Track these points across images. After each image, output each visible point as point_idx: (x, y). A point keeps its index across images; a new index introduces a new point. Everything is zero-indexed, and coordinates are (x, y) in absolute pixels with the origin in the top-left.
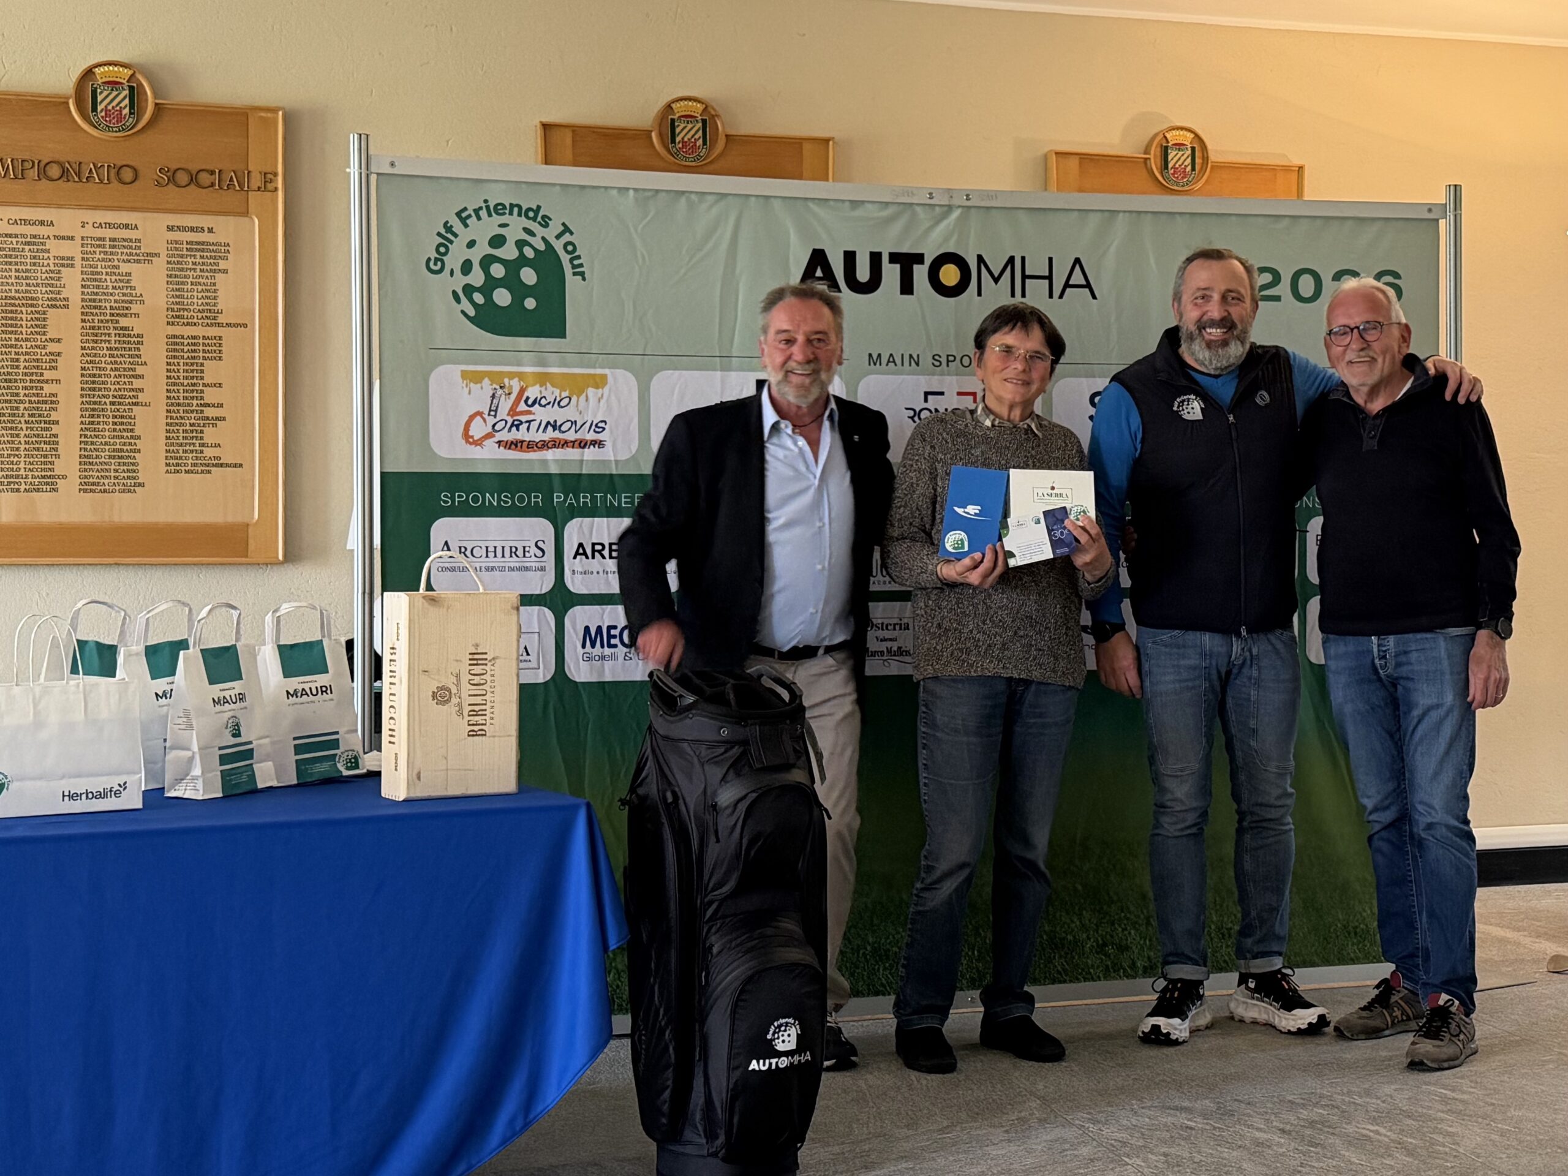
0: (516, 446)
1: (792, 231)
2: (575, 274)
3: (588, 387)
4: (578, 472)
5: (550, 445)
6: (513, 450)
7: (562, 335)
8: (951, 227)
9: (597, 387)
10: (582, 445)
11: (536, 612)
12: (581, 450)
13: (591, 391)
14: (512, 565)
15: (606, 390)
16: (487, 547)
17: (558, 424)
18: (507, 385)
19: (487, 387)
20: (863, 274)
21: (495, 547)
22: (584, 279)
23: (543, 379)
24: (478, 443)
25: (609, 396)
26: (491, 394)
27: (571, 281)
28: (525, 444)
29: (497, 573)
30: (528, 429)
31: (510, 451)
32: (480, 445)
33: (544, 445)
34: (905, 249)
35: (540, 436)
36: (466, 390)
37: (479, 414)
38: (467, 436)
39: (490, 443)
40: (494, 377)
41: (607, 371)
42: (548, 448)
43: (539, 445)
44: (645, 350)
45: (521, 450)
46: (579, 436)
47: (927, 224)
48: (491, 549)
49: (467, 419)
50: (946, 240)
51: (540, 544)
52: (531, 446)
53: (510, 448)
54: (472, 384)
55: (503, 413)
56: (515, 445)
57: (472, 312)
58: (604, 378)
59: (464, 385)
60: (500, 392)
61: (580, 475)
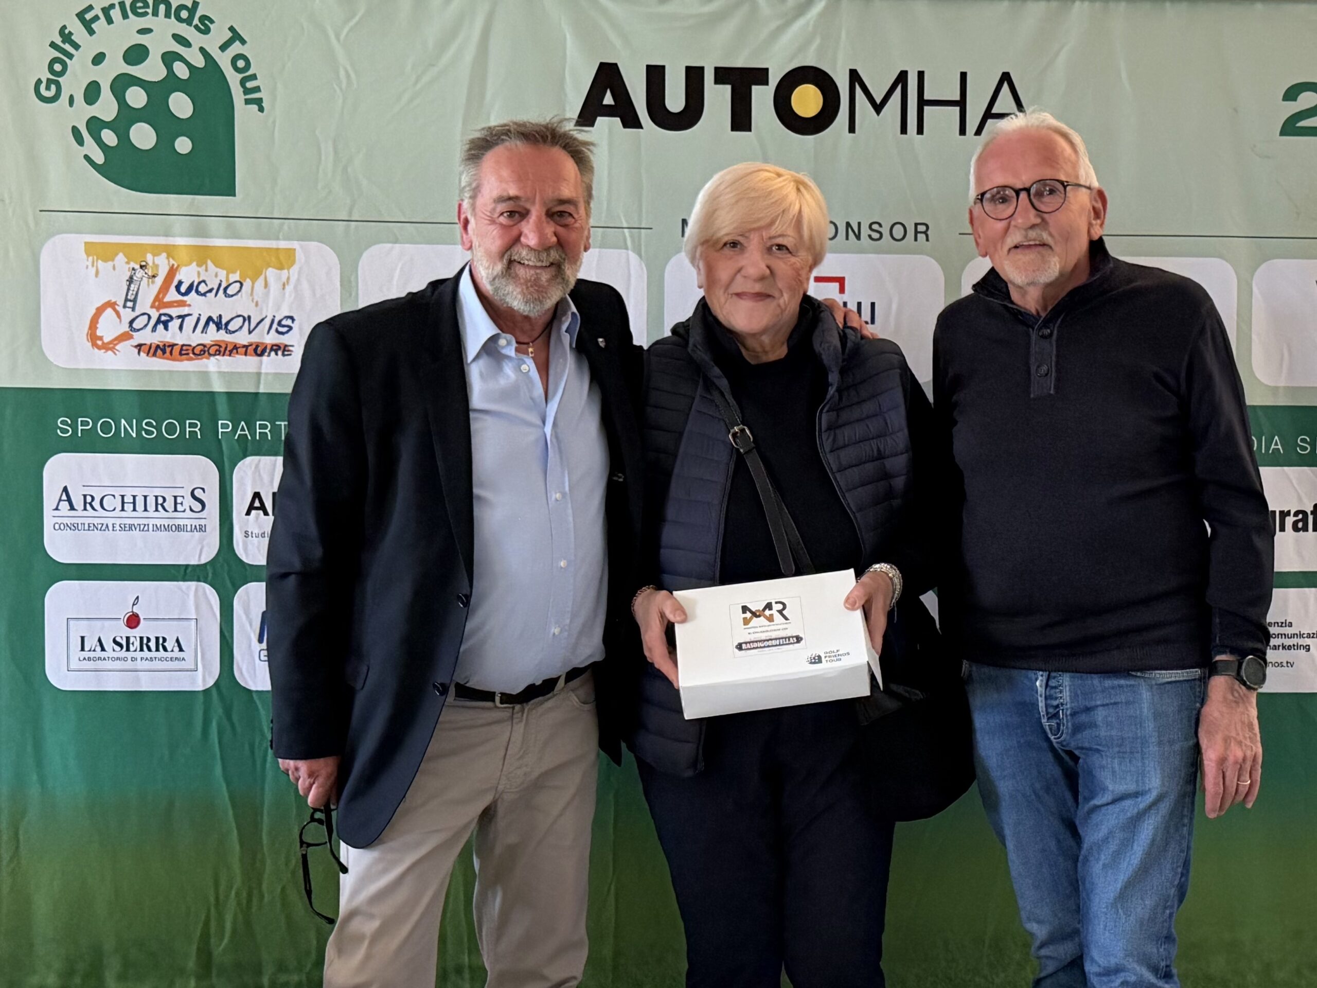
0: (164, 352)
1: (568, 36)
2: (248, 102)
3: (268, 266)
4: (252, 390)
5: (212, 351)
6: (160, 357)
7: (230, 191)
8: (810, 28)
9: (281, 268)
10: (259, 351)
11: (193, 588)
12: (257, 358)
13: (271, 273)
14: (158, 522)
15: (294, 271)
16: (123, 497)
17: (224, 321)
18: (150, 263)
19: (122, 266)
20: (675, 101)
21: (134, 497)
22: (261, 109)
23: (202, 255)
24: (109, 347)
25: (298, 280)
26: (127, 278)
27: (243, 113)
28: (176, 350)
29: (136, 533)
30: (181, 328)
31: (154, 359)
32: (112, 349)
33: (203, 351)
34: (739, 62)
35: (196, 339)
36: (94, 270)
37: (111, 305)
38: (93, 338)
39: (126, 347)
40: (130, 251)
41: (295, 245)
42: (210, 355)
43: (197, 351)
44: (350, 214)
45: (172, 357)
46: (254, 338)
47: (773, 25)
48: (128, 499)
49: (93, 311)
50: (802, 49)
51: (198, 493)
52: (185, 352)
53: (154, 355)
54: (100, 261)
55: (145, 303)
56: (162, 350)
57: (99, 158)
58: (290, 254)
59: (89, 263)
60: (140, 273)
61: (256, 394)
